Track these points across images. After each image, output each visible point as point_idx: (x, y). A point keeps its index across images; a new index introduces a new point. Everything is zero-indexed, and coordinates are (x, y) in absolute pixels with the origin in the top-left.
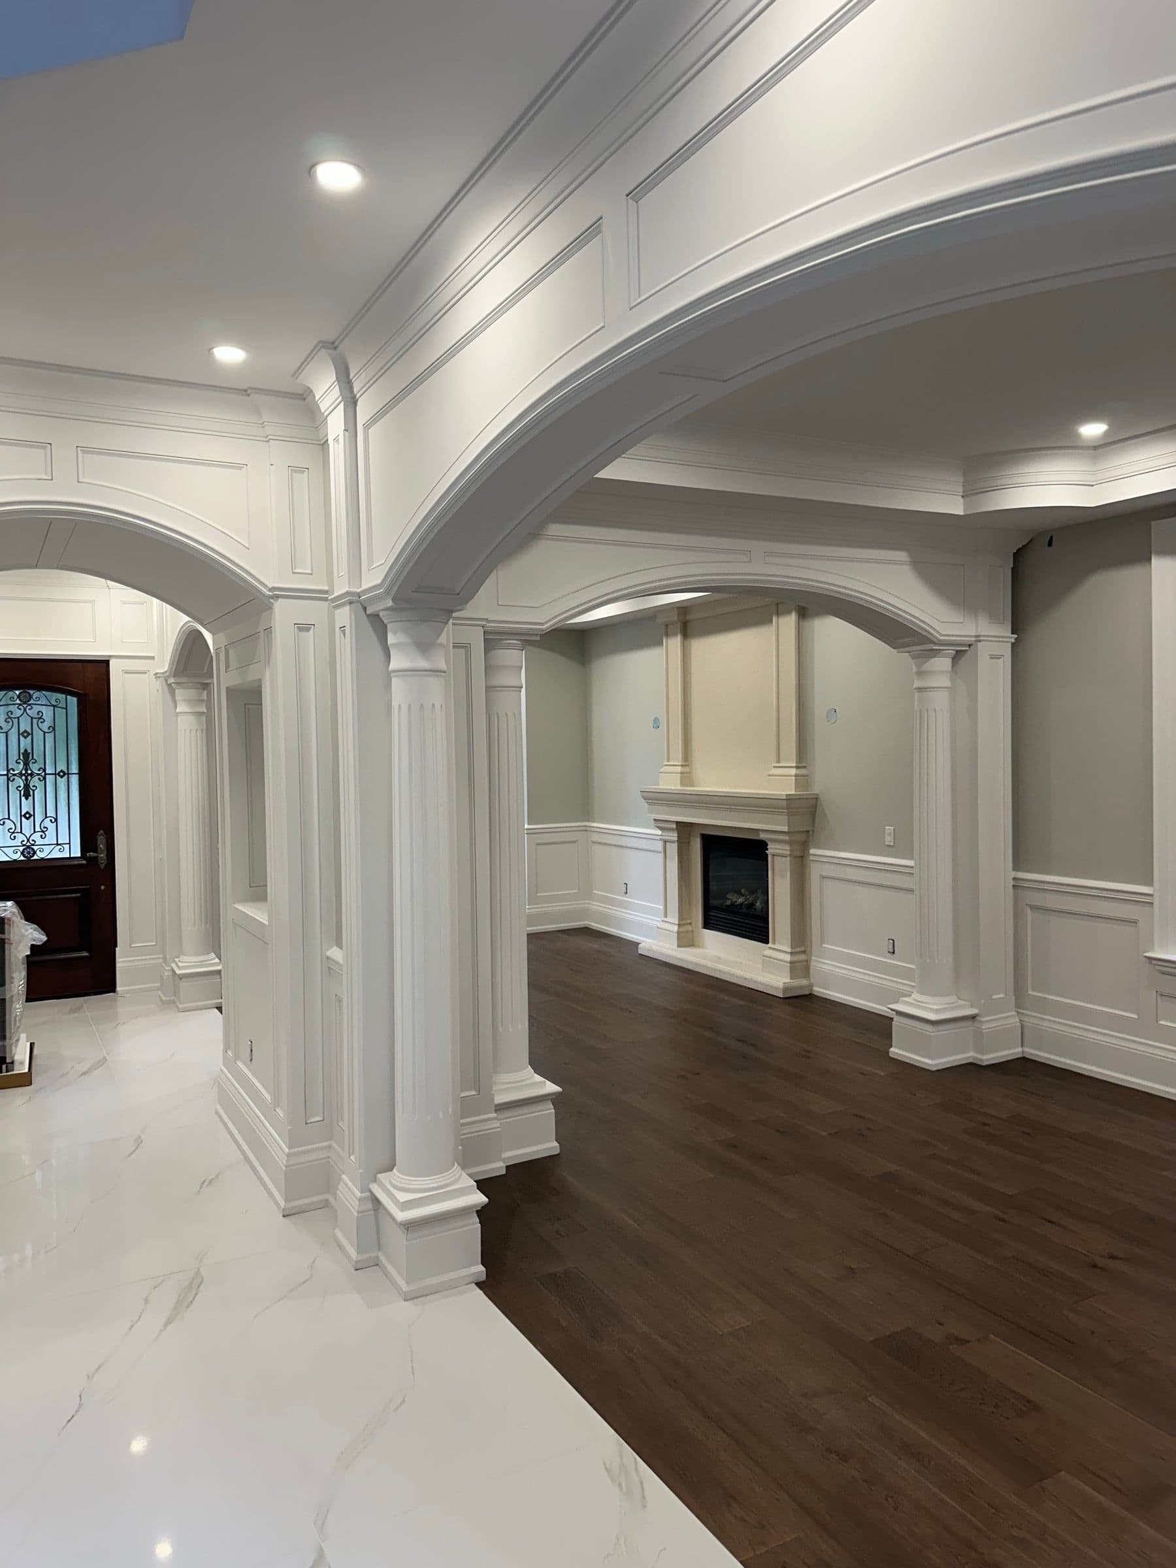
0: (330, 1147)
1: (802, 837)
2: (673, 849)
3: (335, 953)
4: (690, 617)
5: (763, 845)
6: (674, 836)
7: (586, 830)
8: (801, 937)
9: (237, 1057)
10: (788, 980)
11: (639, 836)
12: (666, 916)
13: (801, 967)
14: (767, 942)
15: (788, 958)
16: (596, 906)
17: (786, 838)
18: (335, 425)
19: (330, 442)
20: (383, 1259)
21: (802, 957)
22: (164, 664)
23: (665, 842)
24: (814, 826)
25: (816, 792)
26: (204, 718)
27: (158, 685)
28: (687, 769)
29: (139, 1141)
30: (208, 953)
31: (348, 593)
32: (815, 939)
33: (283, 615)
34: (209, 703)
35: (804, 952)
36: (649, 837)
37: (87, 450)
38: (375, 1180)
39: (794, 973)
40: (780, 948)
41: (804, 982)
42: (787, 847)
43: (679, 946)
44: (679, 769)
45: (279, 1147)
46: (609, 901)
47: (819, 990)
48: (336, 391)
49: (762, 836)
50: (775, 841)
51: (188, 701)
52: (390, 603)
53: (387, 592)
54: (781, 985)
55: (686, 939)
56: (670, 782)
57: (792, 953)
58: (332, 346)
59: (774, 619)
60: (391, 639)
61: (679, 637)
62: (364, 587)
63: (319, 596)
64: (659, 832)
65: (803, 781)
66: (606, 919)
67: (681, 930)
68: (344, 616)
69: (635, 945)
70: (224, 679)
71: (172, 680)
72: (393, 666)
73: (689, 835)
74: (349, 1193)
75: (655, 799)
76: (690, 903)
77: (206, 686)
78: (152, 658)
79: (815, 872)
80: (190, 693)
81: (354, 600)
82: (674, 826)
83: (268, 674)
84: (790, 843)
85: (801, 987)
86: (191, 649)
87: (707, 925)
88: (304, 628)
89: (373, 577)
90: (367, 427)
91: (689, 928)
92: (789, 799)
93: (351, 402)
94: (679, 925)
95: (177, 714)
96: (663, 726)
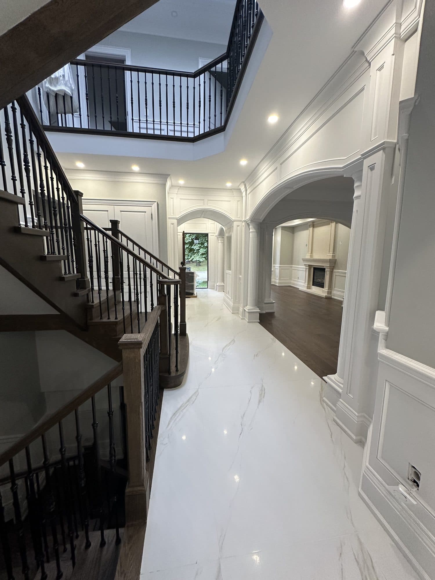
0: (239, 305)
1: (332, 268)
2: (307, 270)
3: (240, 276)
4: (315, 223)
5: (325, 269)
6: (308, 268)
7: (291, 267)
8: (330, 287)
9: (226, 294)
10: (326, 294)
11: (301, 268)
12: (305, 283)
13: (329, 292)
14: (323, 288)
15: (327, 291)
16: (292, 282)
17: (329, 267)
18: (244, 194)
19: (243, 196)
20: (245, 318)
21: (330, 291)
22: (217, 234)
23: (306, 269)
24: (335, 265)
25: (336, 258)
26: (223, 243)
27: (216, 237)
28: (311, 254)
29: (212, 305)
30: (222, 282)
31: (244, 220)
32: (333, 287)
33: (235, 224)
34: (224, 241)
35: (331, 290)
36: (303, 268)
37: (209, 200)
38: (245, 307)
39: (328, 294)
40: (326, 289)
41: (330, 295)
42: (329, 269)
43: (307, 289)
44: (310, 254)
45: (231, 304)
46: (295, 281)
47: (333, 297)
48: (244, 189)
49: (325, 267)
50: (327, 268)
51: (220, 240)
52: (250, 221)
53: (250, 220)
54: (325, 295)
55: (308, 288)
56: (308, 257)
57: (328, 290)
58: (244, 182)
59: (331, 224)
60: (250, 227)
61: (312, 228)
62: (247, 219)
63: (240, 221)
64: (305, 267)
65: (334, 256)
66: (294, 284)
67: (308, 286)
68: (244, 224)
69: (298, 289)
70: (226, 235)
71: (218, 237)
72: (250, 231)
73: (311, 267)
74: (241, 309)
75: (304, 260)
76: (310, 281)
77: (223, 238)
78: (215, 233)
79: (334, 274)
80: (221, 239)
81: (245, 221)
82: (308, 265)
83: (232, 233)
84: (330, 268)
85: (329, 296)
86: (221, 231)
87: (313, 285)
88: (238, 226)
89: (248, 218)
90: (248, 194)
91: (309, 285)
92: (330, 260)
93: (246, 190)
94: (308, 285)
95: (219, 243)
96: (308, 245)
